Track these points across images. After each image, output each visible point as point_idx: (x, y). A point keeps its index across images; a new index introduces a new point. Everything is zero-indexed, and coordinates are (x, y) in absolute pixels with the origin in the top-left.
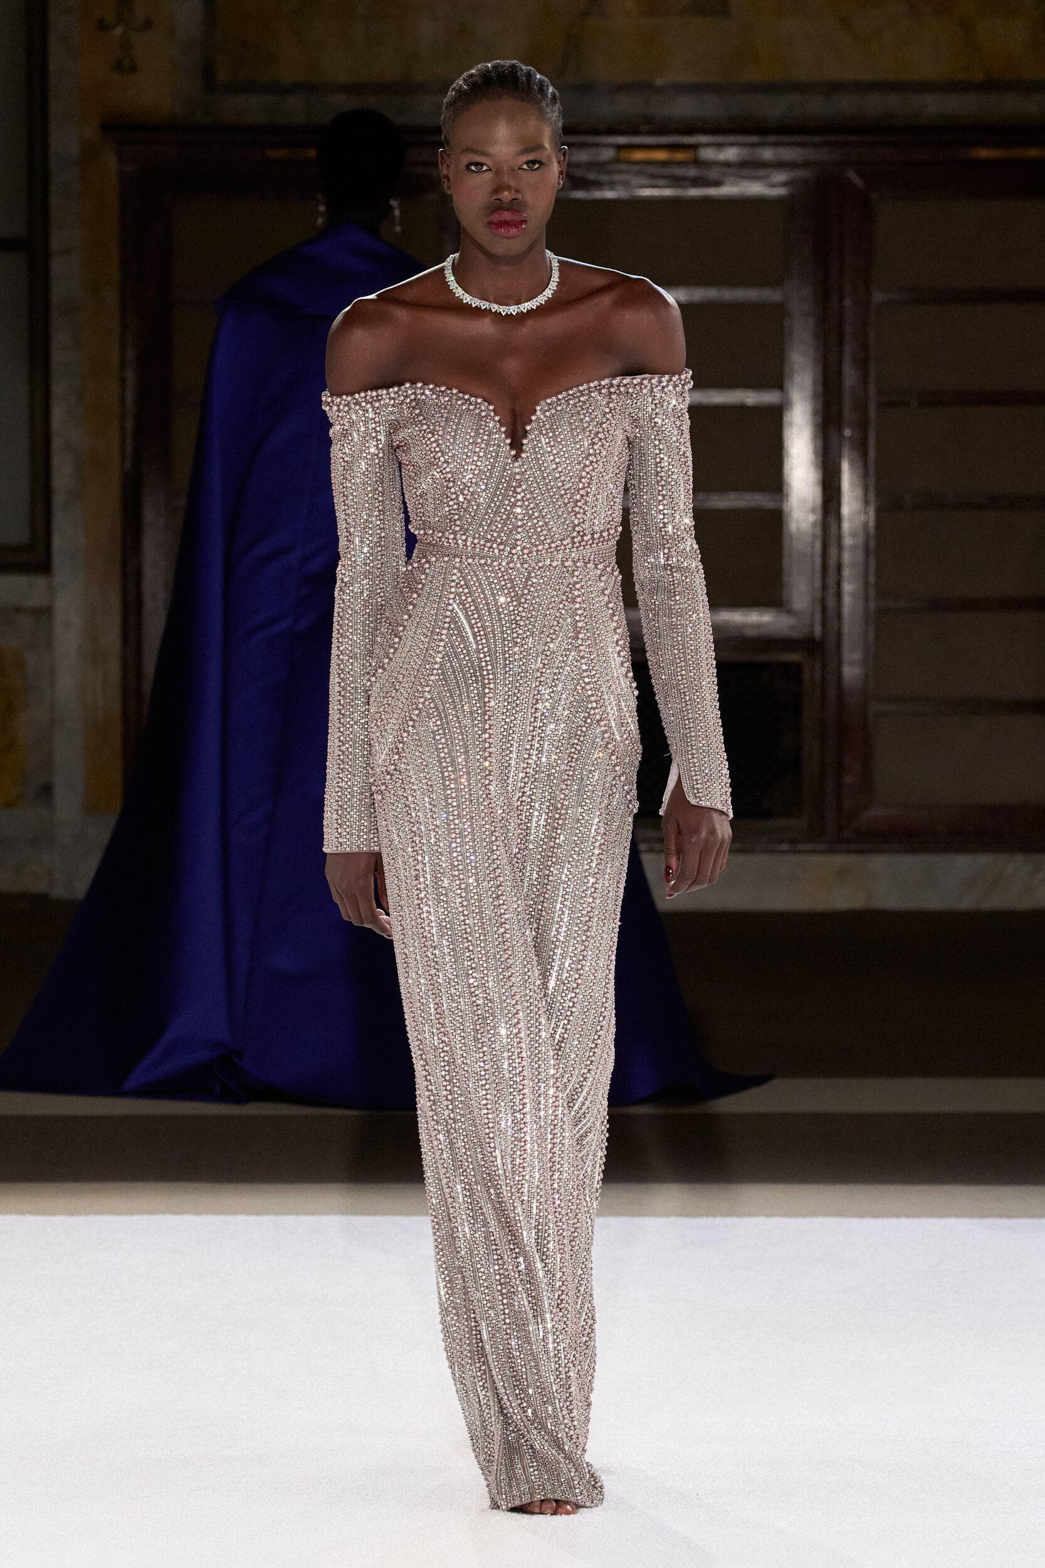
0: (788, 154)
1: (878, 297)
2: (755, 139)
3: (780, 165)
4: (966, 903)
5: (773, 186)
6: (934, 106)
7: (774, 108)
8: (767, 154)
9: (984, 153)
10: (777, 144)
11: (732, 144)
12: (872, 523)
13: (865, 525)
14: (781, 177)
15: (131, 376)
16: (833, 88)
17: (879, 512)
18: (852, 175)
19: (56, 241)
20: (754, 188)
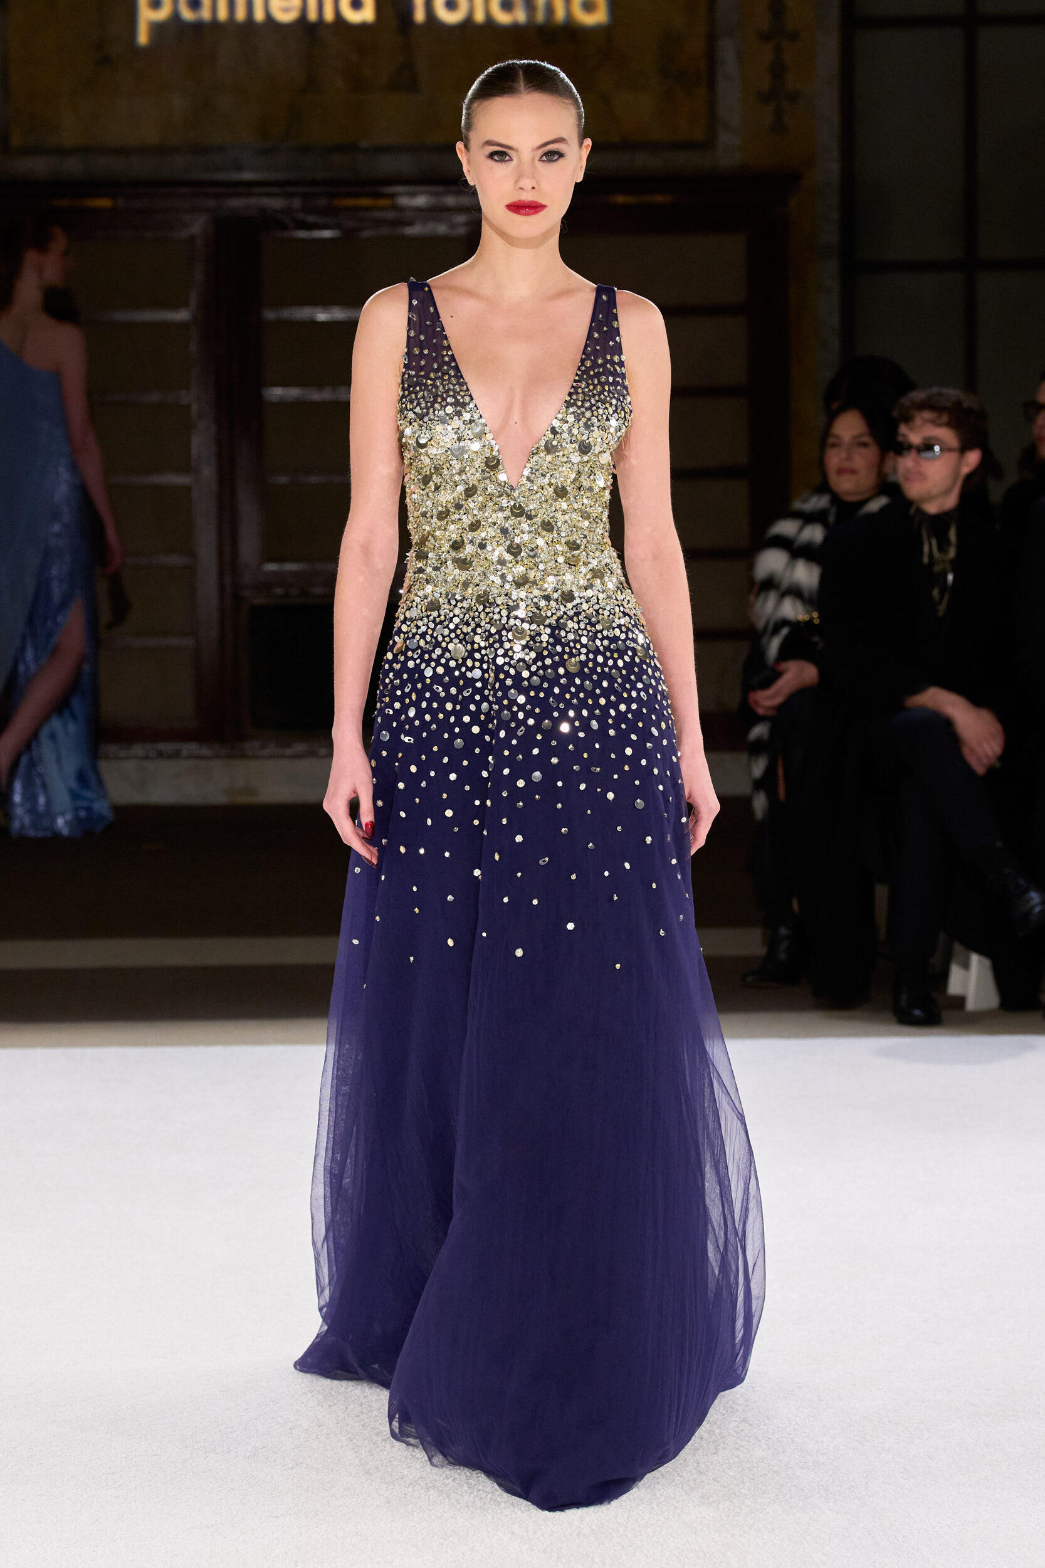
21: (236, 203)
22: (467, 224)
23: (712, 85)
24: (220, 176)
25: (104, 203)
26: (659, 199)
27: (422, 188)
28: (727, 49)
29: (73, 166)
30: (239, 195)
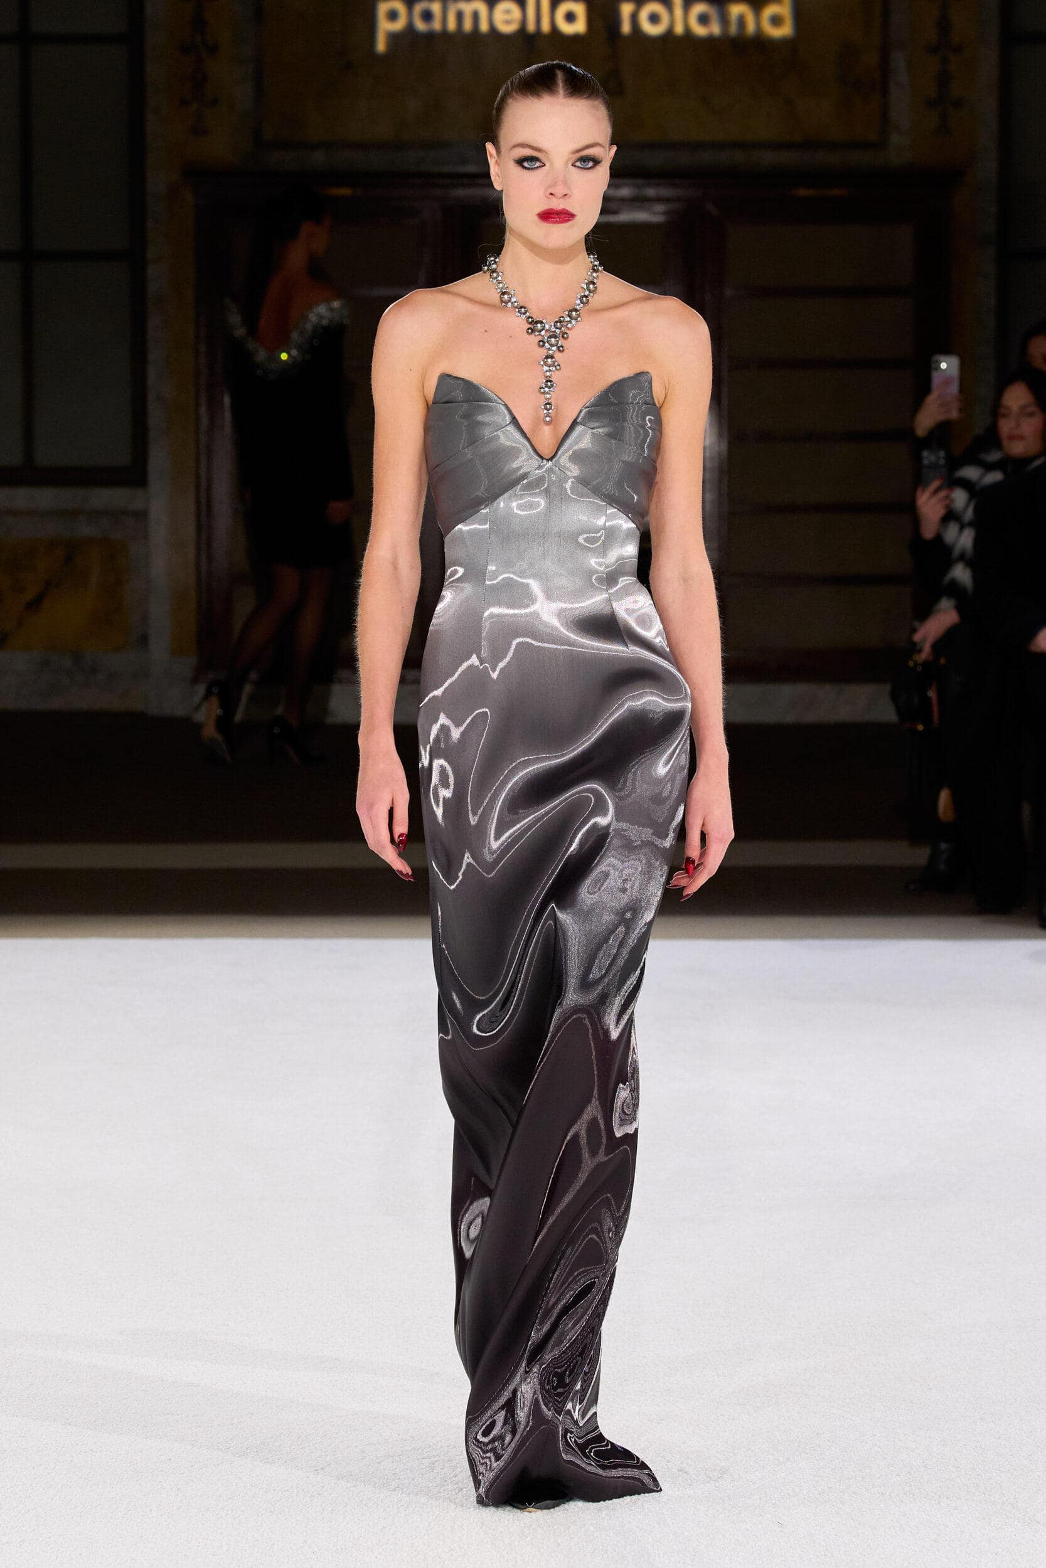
0: (665, 192)
1: (729, 292)
2: (640, 181)
3: (659, 200)
4: (790, 719)
5: (655, 214)
6: (768, 158)
7: (655, 160)
8: (651, 192)
9: (802, 192)
10: (658, 185)
11: (626, 185)
12: (725, 453)
13: (719, 454)
14: (660, 208)
15: (203, 348)
16: (696, 146)
17: (730, 444)
18: (711, 208)
19: (151, 253)
20: (641, 216)
21: (461, 192)
22: (664, 213)
23: (885, 92)
24: (447, 169)
25: (345, 191)
26: (836, 192)
27: (626, 181)
28: (899, 60)
29: (319, 158)
30: (463, 185)
